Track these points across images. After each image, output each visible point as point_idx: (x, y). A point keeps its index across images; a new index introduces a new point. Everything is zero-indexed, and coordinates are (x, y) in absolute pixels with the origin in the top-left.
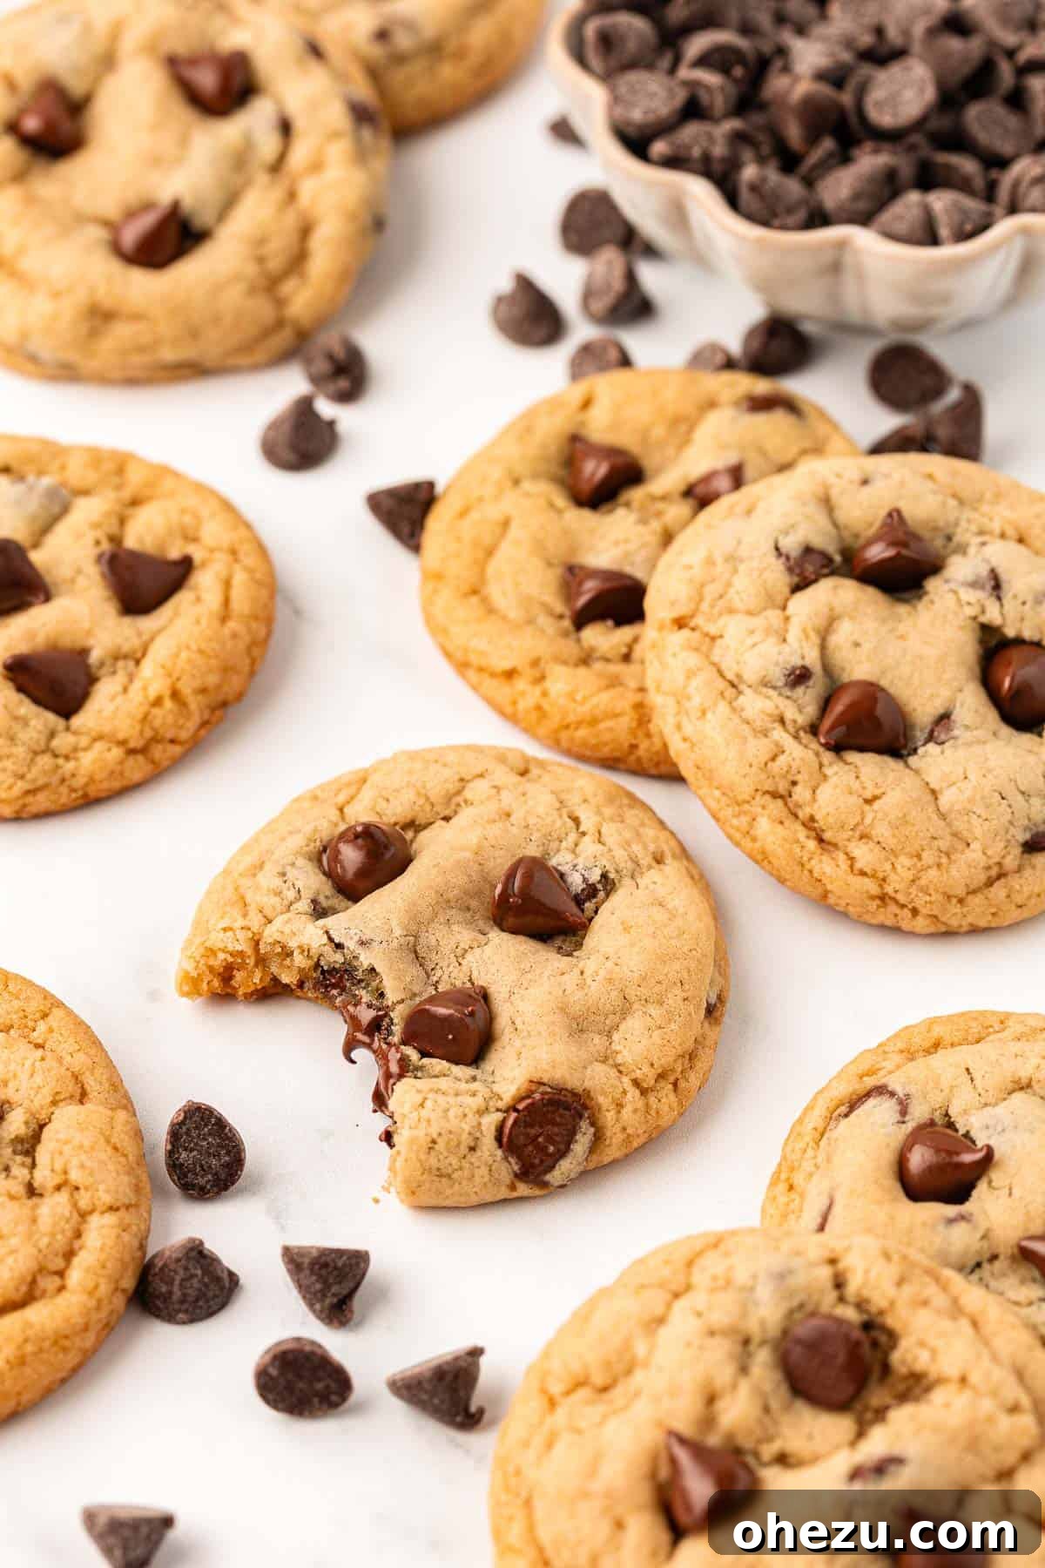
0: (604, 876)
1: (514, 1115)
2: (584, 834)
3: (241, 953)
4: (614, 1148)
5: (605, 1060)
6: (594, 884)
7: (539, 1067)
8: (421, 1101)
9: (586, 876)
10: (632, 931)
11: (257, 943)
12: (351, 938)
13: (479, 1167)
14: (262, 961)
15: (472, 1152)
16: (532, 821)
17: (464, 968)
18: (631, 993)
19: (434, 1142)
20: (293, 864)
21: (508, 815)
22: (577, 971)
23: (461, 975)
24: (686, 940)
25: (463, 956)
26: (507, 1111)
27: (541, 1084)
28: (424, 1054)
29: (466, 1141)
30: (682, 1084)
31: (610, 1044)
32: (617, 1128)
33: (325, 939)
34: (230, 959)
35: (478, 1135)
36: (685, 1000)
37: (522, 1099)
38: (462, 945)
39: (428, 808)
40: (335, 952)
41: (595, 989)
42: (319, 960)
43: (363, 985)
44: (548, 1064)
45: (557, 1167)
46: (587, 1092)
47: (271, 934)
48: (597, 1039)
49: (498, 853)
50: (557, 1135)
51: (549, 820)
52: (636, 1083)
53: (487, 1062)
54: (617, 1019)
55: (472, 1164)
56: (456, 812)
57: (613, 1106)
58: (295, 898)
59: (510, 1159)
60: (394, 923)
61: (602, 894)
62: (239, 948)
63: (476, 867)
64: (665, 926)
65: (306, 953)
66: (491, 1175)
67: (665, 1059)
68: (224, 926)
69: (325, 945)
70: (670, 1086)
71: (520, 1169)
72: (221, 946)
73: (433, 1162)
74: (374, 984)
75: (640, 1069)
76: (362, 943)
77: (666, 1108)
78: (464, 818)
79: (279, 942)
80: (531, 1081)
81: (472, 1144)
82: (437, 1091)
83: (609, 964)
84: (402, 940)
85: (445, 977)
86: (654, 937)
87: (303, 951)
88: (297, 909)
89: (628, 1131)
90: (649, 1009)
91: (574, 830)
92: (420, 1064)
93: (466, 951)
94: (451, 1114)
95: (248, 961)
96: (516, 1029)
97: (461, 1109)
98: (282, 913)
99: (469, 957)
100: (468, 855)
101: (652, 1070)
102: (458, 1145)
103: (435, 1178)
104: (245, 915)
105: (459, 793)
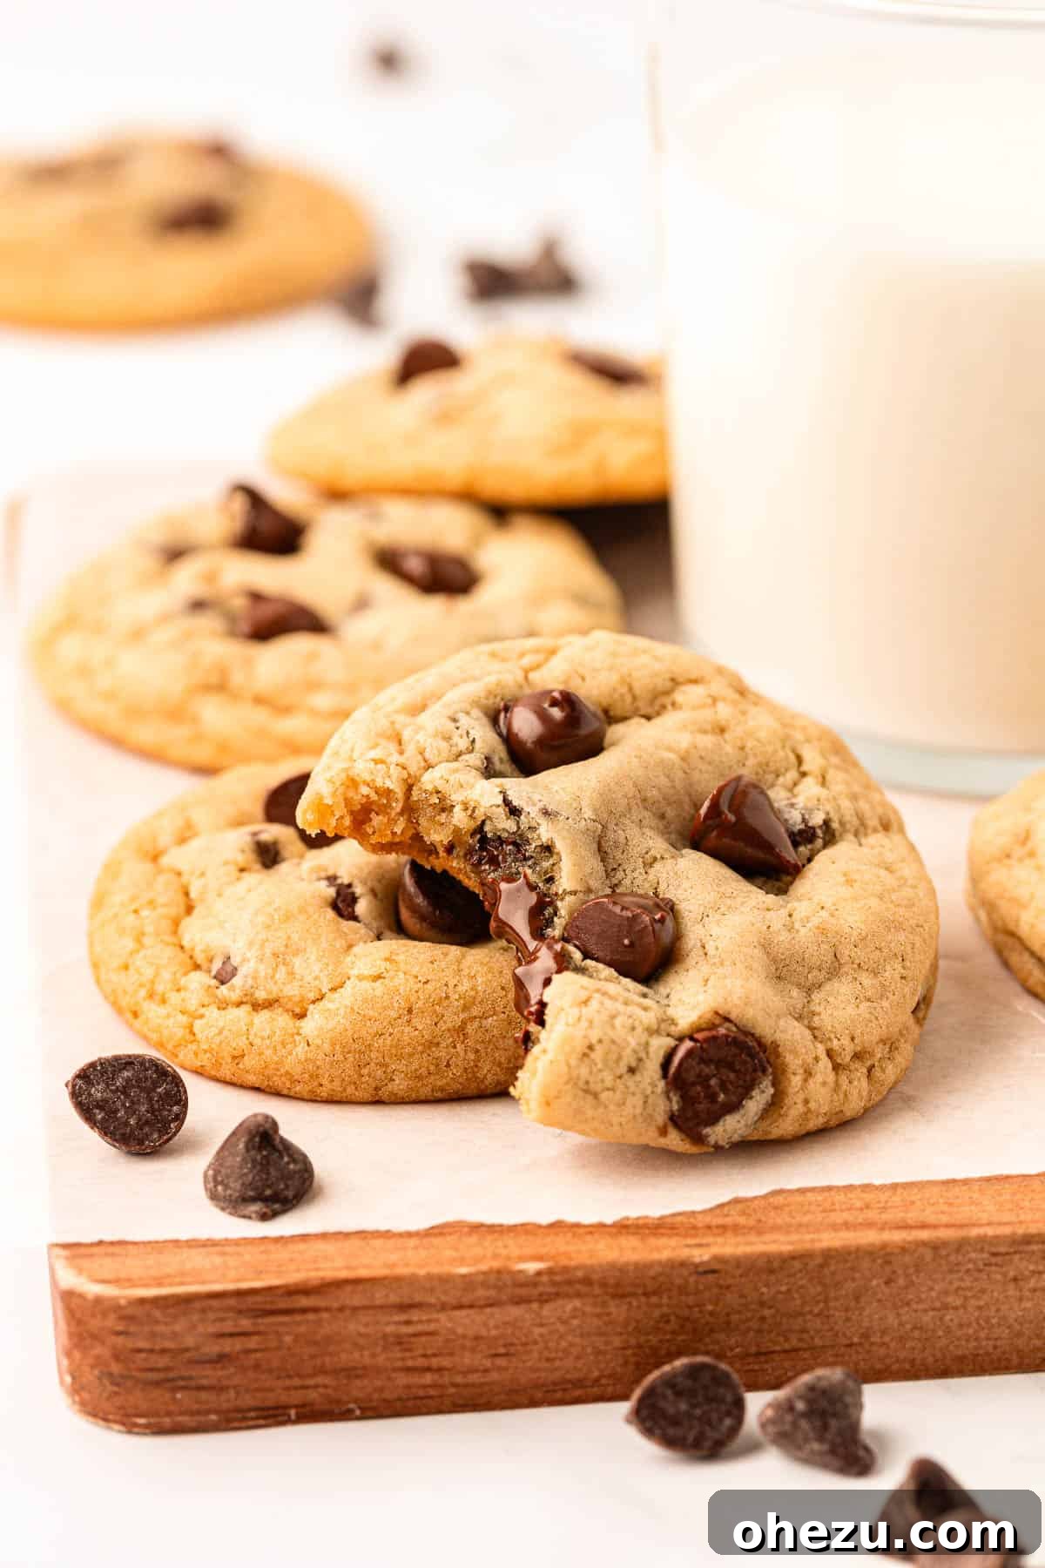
0: (826, 823)
1: (688, 1044)
2: (804, 774)
3: (389, 792)
4: (789, 1120)
5: (799, 1018)
6: (813, 828)
7: (729, 999)
8: (584, 998)
9: (807, 817)
10: (855, 885)
11: (410, 788)
12: (534, 805)
13: (633, 1094)
14: (410, 809)
15: (630, 1074)
16: (749, 744)
17: (651, 877)
18: (846, 952)
19: (591, 1047)
20: (468, 713)
21: (722, 730)
22: (784, 912)
23: (647, 885)
24: (914, 913)
25: (651, 865)
26: (681, 1039)
27: (727, 1019)
28: (587, 955)
29: (628, 1059)
30: (877, 1072)
31: (808, 1002)
32: (801, 1096)
33: (499, 800)
34: (374, 797)
35: (643, 1055)
36: (902, 978)
37: (700, 1030)
38: (652, 852)
39: (628, 699)
40: (508, 819)
41: (804, 934)
42: (483, 822)
43: (530, 863)
44: (740, 998)
45: (721, 1123)
46: (775, 1045)
47: (430, 780)
48: (795, 993)
49: (704, 767)
50: (731, 1083)
51: (770, 749)
52: (830, 1053)
53: (661, 983)
54: (821, 976)
55: (627, 1087)
56: (658, 714)
57: (801, 1071)
58: (467, 748)
59: (671, 1095)
60: (585, 803)
61: (819, 842)
62: (389, 784)
63: (680, 774)
64: (894, 891)
65: (469, 812)
66: (644, 1109)
67: (870, 1036)
68: (377, 757)
69: (499, 806)
70: (865, 1071)
71: (678, 1110)
72: (368, 778)
73: (584, 1071)
74: (546, 864)
75: (839, 1040)
76: (546, 813)
77: (855, 1092)
78: (669, 720)
79: (438, 792)
80: (717, 1013)
81: (634, 1064)
82: (605, 994)
83: (824, 914)
84: (591, 824)
85: (627, 882)
86: (881, 899)
87: (466, 809)
88: (467, 761)
89: (810, 1105)
90: (861, 977)
91: (796, 768)
92: (583, 964)
93: (655, 859)
94: (618, 1022)
95: (394, 805)
96: (706, 954)
97: (630, 1021)
98: (447, 761)
99: (657, 866)
100: (672, 756)
101: (852, 1045)
102: (619, 1058)
103: (581, 1093)
104: (401, 753)
105: (667, 693)
